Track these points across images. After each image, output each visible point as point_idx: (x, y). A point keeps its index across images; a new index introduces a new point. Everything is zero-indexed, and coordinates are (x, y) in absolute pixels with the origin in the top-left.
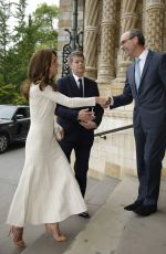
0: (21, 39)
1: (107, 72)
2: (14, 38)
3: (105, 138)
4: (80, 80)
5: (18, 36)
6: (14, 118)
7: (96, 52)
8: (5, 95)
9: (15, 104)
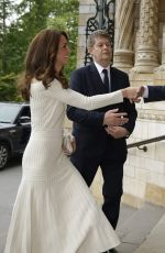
0: (27, 10)
1: (148, 57)
2: (18, 9)
3: (145, 149)
4: (105, 71)
5: (23, 5)
6: (18, 121)
7: (133, 29)
8: (4, 88)
9: (18, 101)
